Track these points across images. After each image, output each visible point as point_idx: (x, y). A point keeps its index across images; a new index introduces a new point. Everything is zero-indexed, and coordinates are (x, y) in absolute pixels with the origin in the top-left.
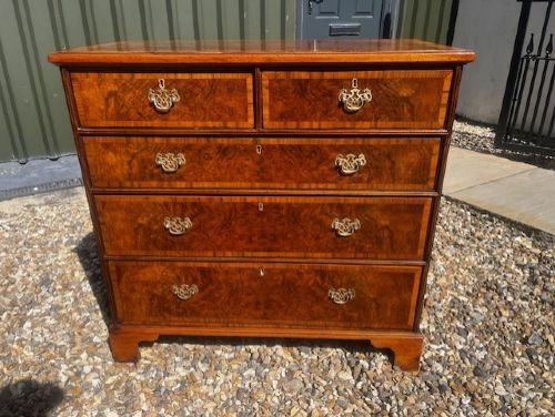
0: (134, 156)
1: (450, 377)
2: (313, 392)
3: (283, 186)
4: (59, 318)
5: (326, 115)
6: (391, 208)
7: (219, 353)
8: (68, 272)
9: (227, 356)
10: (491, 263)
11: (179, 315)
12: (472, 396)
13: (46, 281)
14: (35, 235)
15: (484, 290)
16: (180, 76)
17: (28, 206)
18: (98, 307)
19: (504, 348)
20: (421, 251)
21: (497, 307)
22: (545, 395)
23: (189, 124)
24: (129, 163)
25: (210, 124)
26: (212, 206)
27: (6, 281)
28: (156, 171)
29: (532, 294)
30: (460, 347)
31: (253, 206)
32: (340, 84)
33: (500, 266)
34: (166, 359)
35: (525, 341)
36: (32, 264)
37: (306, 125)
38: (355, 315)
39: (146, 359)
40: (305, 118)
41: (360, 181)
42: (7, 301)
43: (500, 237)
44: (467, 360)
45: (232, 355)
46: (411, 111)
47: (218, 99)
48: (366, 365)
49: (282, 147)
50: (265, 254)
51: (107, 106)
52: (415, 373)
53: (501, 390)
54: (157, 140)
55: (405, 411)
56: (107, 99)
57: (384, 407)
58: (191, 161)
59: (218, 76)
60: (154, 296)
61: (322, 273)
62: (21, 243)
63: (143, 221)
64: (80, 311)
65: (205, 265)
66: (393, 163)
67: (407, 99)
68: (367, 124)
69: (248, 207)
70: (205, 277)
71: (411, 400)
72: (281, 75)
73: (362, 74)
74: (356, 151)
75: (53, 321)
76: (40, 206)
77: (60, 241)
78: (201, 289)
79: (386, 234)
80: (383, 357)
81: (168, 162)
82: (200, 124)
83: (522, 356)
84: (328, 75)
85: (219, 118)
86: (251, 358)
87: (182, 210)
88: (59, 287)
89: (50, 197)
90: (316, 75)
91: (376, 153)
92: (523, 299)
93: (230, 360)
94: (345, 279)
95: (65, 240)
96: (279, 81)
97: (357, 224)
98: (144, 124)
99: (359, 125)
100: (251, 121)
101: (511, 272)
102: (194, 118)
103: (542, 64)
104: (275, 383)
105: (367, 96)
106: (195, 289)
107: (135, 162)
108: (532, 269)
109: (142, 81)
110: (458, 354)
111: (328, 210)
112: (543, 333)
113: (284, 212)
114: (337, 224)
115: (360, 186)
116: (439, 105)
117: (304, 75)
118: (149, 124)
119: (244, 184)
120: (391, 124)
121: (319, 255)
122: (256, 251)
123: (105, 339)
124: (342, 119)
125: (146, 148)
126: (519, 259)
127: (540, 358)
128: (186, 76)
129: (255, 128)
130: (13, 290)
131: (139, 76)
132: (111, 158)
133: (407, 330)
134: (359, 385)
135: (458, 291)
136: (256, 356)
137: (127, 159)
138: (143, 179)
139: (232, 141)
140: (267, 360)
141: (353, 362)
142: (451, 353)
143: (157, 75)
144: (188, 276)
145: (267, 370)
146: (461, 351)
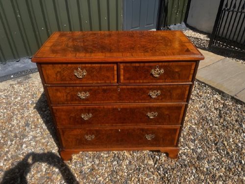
0: (68, 93)
1: (188, 161)
2: (139, 170)
3: (128, 102)
4: (36, 142)
5: (145, 78)
6: (169, 108)
7: (102, 154)
8: (36, 120)
9: (105, 156)
10: (204, 107)
11: (87, 145)
12: (196, 168)
13: (27, 125)
14: (17, 100)
15: (201, 121)
16: (87, 65)
17: (11, 85)
18: (51, 136)
19: (208, 147)
20: (180, 121)
21: (206, 129)
22: (222, 167)
23: (91, 82)
24: (66, 96)
25: (99, 82)
26: (100, 109)
27: (10, 126)
28: (77, 98)
29: (219, 122)
30: (192, 148)
31: (116, 109)
32: (151, 67)
33: (208, 109)
34: (82, 159)
35: (216, 144)
36: (19, 115)
37: (138, 81)
38: (155, 143)
39: (75, 159)
40: (137, 79)
41: (158, 99)
42: (13, 134)
43: (208, 95)
44: (195, 153)
45: (107, 156)
46: (179, 76)
47: (102, 73)
48: (158, 158)
49: (128, 89)
50: (121, 124)
51: (57, 76)
52: (176, 160)
53: (207, 166)
54: (78, 88)
55: (173, 177)
56: (56, 74)
57: (165, 175)
58: (92, 94)
59: (102, 65)
60: (77, 139)
61: (143, 130)
62: (12, 105)
63: (73, 115)
64: (44, 138)
65: (97, 129)
66: (171, 93)
67: (177, 72)
68: (162, 81)
69: (114, 109)
70: (97, 133)
71: (175, 172)
72: (128, 65)
73: (160, 64)
74: (157, 89)
75: (34, 143)
76: (16, 84)
77: (28, 103)
78: (96, 136)
79: (167, 116)
80: (164, 154)
81: (82, 95)
82: (95, 82)
83: (215, 150)
84: (147, 64)
85: (103, 79)
86: (115, 156)
87: (88, 111)
88: (33, 127)
89: (19, 80)
90: (142, 64)
91: (165, 90)
92: (216, 125)
93: (107, 157)
94: (151, 132)
95: (30, 102)
96: (127, 67)
97: (156, 114)
98: (72, 82)
99: (158, 81)
100: (116, 80)
101: (212, 112)
102: (93, 80)
103: (231, 13)
104: (125, 167)
105: (162, 71)
106: (93, 137)
107: (69, 95)
108: (220, 110)
109: (71, 67)
110: (191, 151)
111: (146, 110)
112: (223, 141)
113: (128, 110)
114: (149, 114)
115: (158, 101)
116: (190, 74)
117: (137, 65)
118: (74, 82)
119: (113, 102)
120: (171, 81)
121: (142, 124)
122: (117, 123)
123: (57, 151)
124: (152, 79)
125: (73, 90)
126: (215, 105)
127: (221, 151)
128: (90, 65)
129: (117, 82)
130: (14, 129)
131: (69, 65)
132: (59, 94)
133: (174, 146)
134: (156, 166)
135: (192, 123)
136: (117, 155)
137: (65, 94)
138: (72, 101)
139: (108, 87)
140: (121, 158)
141: (153, 156)
142: (189, 150)
143: (77, 65)
144: (90, 132)
145: (121, 162)
146: (192, 149)
